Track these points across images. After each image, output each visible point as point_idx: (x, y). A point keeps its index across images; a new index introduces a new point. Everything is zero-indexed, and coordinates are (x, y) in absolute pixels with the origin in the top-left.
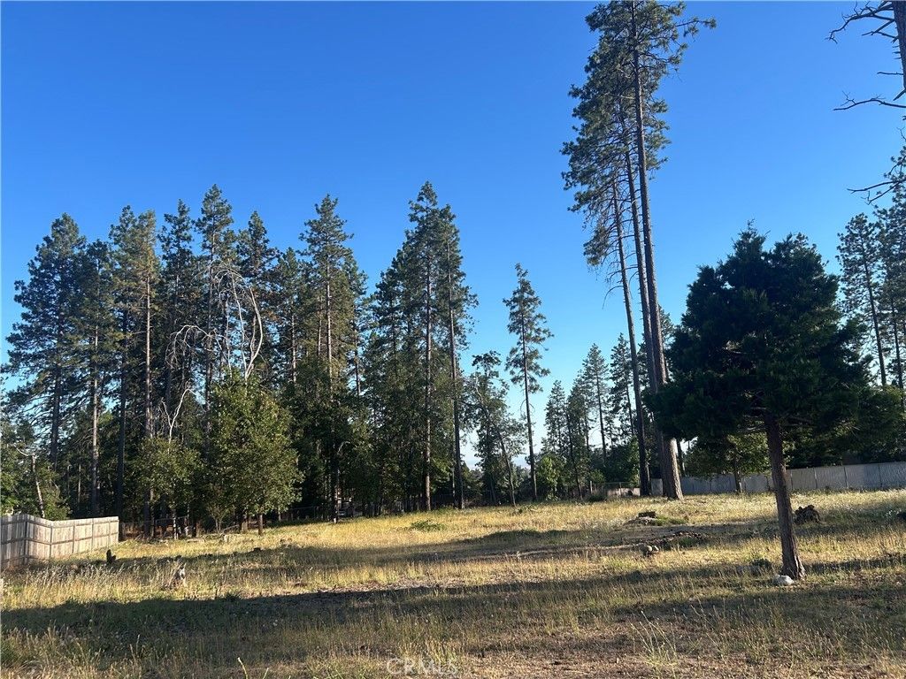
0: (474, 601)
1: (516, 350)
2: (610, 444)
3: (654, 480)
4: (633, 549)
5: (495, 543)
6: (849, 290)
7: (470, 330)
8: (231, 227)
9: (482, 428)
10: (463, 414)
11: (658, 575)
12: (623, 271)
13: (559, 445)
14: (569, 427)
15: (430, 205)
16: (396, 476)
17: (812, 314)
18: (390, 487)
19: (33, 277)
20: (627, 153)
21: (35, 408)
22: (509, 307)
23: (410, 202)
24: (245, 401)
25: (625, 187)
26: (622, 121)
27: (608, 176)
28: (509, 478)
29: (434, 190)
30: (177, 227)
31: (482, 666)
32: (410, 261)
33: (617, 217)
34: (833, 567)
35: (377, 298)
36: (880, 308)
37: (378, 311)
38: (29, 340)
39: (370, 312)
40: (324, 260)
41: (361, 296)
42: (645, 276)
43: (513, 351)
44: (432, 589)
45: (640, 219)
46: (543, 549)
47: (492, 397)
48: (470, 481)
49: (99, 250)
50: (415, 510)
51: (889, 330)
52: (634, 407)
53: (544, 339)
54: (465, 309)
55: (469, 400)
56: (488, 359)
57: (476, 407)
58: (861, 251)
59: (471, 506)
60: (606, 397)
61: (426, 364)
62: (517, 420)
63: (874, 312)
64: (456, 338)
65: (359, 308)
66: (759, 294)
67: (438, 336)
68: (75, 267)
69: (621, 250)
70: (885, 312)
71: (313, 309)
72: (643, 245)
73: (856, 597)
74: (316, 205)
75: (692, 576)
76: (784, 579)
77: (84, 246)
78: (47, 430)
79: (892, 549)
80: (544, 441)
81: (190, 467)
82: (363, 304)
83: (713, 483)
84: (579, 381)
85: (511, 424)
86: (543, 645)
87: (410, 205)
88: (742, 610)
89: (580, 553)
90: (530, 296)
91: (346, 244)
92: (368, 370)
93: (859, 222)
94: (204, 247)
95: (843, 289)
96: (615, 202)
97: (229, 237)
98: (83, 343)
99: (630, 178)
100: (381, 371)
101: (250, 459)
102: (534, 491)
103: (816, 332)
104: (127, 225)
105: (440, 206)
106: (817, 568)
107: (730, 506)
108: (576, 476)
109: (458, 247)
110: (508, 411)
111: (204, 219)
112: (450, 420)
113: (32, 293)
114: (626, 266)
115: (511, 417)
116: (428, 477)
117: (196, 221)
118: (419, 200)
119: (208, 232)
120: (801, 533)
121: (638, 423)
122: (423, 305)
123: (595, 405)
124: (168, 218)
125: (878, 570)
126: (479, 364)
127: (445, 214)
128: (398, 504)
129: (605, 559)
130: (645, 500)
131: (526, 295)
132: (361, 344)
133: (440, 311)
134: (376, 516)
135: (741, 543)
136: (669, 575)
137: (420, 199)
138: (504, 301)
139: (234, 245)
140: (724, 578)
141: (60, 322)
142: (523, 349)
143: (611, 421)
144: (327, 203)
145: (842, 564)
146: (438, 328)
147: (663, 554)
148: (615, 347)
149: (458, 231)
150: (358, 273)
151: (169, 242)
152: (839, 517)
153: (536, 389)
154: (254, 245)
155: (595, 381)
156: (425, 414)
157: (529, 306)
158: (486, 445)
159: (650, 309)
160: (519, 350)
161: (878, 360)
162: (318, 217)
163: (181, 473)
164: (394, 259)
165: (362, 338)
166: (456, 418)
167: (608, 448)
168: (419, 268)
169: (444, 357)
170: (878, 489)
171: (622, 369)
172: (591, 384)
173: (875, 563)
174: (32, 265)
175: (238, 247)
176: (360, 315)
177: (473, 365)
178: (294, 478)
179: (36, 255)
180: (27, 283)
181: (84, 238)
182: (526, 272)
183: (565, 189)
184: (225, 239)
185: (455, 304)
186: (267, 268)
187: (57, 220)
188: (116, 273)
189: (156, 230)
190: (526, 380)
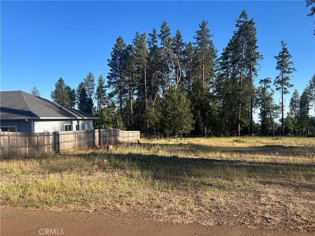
1: (279, 77)
5: (267, 149)
7: (259, 70)
8: (170, 36)
9: (262, 108)
10: (254, 102)
13: (295, 115)
14: (301, 108)
15: (244, 20)
16: (227, 124)
18: (225, 128)
19: (112, 58)
21: (115, 98)
22: (277, 59)
23: (236, 19)
24: (175, 96)
28: (272, 127)
29: (246, 13)
30: (153, 38)
31: (265, 188)
32: (235, 43)
37: (221, 64)
38: (112, 78)
39: (219, 64)
40: (202, 46)
41: (215, 58)
43: (277, 77)
44: (243, 161)
46: (287, 152)
47: (267, 96)
48: (255, 127)
49: (130, 48)
50: (234, 136)
53: (292, 72)
54: (257, 61)
55: (257, 97)
56: (266, 81)
57: (260, 99)
59: (256, 136)
61: (240, 83)
62: (277, 105)
64: (253, 73)
65: (215, 63)
67: (245, 72)
68: (123, 54)
71: (198, 64)
74: (200, 25)
77: (125, 47)
78: (119, 105)
80: (288, 113)
81: (159, 117)
82: (216, 61)
84: (307, 89)
85: (275, 106)
86: (289, 184)
87: (236, 21)
89: (304, 155)
90: (287, 54)
91: (210, 39)
92: (217, 86)
94: (161, 44)
97: (170, 40)
98: (127, 78)
100: (222, 86)
101: (177, 115)
102: (283, 131)
104: (138, 39)
105: (249, 20)
108: (302, 127)
109: (256, 36)
111: (161, 34)
112: (249, 104)
113: (112, 63)
115: (275, 103)
116: (239, 125)
117: (159, 35)
118: (240, 18)
119: (163, 39)
122: (240, 60)
124: (150, 35)
126: (262, 83)
127: (251, 22)
128: (227, 133)
131: (285, 54)
132: (215, 76)
133: (246, 63)
134: (220, 137)
137: (241, 17)
138: (275, 57)
141: (120, 72)
142: (282, 76)
144: (203, 23)
146: (245, 69)
149: (256, 29)
150: (214, 49)
151: (150, 43)
153: (286, 93)
154: (178, 42)
156: (239, 102)
157: (286, 58)
158: (263, 114)
162: (200, 29)
163: (157, 119)
164: (229, 43)
165: (215, 74)
166: (251, 104)
168: (239, 46)
169: (247, 80)
172: (312, 91)
174: (112, 54)
175: (172, 43)
176: (215, 65)
177: (259, 83)
178: (192, 122)
179: (113, 51)
180: (111, 60)
181: (125, 44)
182: (286, 44)
183: (306, 6)
184: (168, 40)
185: (253, 59)
186: (182, 50)
187: (118, 39)
188: (135, 55)
189: (146, 39)
190: (282, 89)
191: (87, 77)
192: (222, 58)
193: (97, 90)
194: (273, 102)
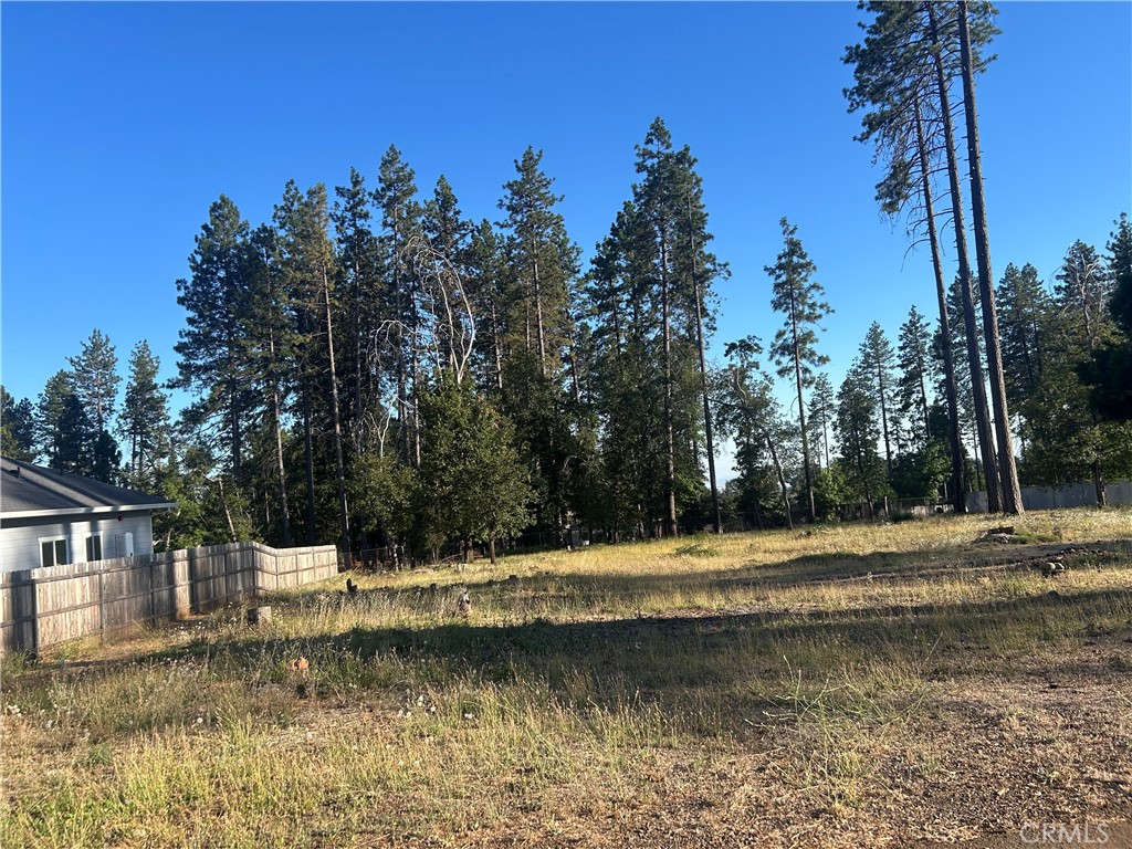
1: (784, 333)
2: (897, 452)
8: (413, 198)
9: (740, 436)
12: (930, 217)
15: (662, 149)
19: (195, 274)
21: (212, 427)
22: (772, 277)
23: (637, 146)
24: (458, 408)
27: (909, 89)
29: (667, 127)
30: (352, 202)
33: (922, 145)
35: (594, 277)
37: (594, 294)
38: (198, 349)
39: (586, 296)
40: (528, 232)
41: (574, 276)
43: (780, 335)
47: (752, 395)
49: (265, 237)
53: (820, 316)
55: (728, 400)
56: (745, 347)
57: (737, 407)
60: (891, 390)
61: (663, 357)
62: (792, 423)
64: (704, 321)
65: (573, 292)
67: (676, 322)
68: (240, 259)
69: (926, 190)
71: (518, 295)
74: (516, 161)
77: (247, 234)
78: (227, 452)
82: (578, 286)
84: (855, 372)
85: (784, 428)
87: (637, 151)
90: (802, 261)
91: (554, 210)
94: (385, 224)
96: (919, 124)
97: (413, 211)
98: (256, 351)
99: (942, 87)
101: (473, 476)
102: (810, 508)
104: (292, 204)
105: (676, 149)
108: (866, 492)
109: (701, 202)
110: (779, 411)
111: (383, 189)
113: (196, 293)
114: (934, 212)
115: (784, 419)
116: (673, 497)
117: (374, 192)
118: (647, 143)
119: (388, 206)
122: (656, 282)
123: (876, 402)
124: (340, 191)
126: (733, 353)
127: (682, 158)
131: (795, 259)
133: (679, 289)
137: (649, 141)
138: (766, 269)
139: (420, 220)
141: (229, 326)
142: (794, 331)
143: (899, 422)
144: (528, 157)
146: (678, 310)
148: (905, 325)
149: (701, 180)
150: (569, 246)
151: (344, 222)
153: (810, 382)
154: (444, 218)
155: (876, 370)
156: (667, 419)
157: (800, 273)
158: (747, 456)
160: (787, 333)
162: (519, 177)
164: (613, 225)
166: (708, 424)
167: (894, 457)
168: (651, 233)
169: (687, 347)
171: (914, 353)
172: (870, 376)
174: (193, 260)
175: (424, 222)
176: (573, 300)
177: (726, 355)
178: (527, 497)
179: (196, 248)
180: (190, 281)
181: (246, 223)
182: (795, 229)
183: (849, 111)
184: (408, 213)
185: (700, 277)
186: (460, 247)
187: (215, 204)
188: (286, 263)
189: (328, 207)
190: (797, 371)
191: (85, 353)
192: (596, 275)
193: (127, 401)
194: (779, 413)
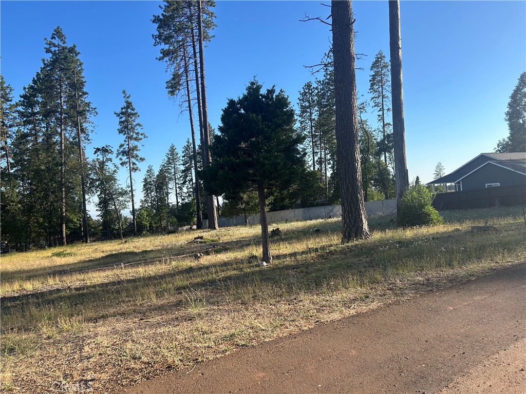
0: (92, 293)
1: (123, 145)
2: (181, 202)
3: (204, 220)
4: (190, 256)
5: (109, 260)
6: (302, 121)
7: (92, 131)
9: (101, 194)
10: (88, 185)
11: (202, 268)
12: (189, 101)
13: (151, 203)
14: (157, 192)
15: (61, 43)
16: (41, 225)
17: (282, 129)
18: (35, 232)
20: (192, 29)
22: (118, 118)
23: (45, 39)
25: (190, 49)
26: (190, 8)
27: (181, 41)
28: (119, 223)
29: (63, 32)
31: (95, 327)
32: (46, 81)
33: (186, 67)
34: (285, 256)
35: (21, 105)
36: (315, 132)
39: (16, 115)
41: (8, 103)
42: (201, 105)
43: (121, 146)
44: (65, 290)
45: (199, 70)
46: (138, 261)
47: (108, 174)
48: (93, 226)
50: (55, 245)
51: (318, 143)
52: (194, 181)
53: (141, 139)
54: (88, 117)
55: (92, 176)
56: (105, 150)
57: (97, 180)
58: (308, 101)
59: (94, 241)
60: (179, 175)
61: (60, 152)
62: (124, 189)
63: (312, 133)
64: (82, 135)
65: (7, 111)
66: (258, 116)
67: (69, 133)
69: (188, 88)
70: (317, 134)
72: (200, 86)
73: (294, 268)
75: (219, 266)
76: (263, 263)
79: (311, 246)
80: (142, 201)
83: (234, 220)
84: (164, 165)
85: (120, 191)
86: (134, 311)
87: (46, 41)
88: (242, 280)
89: (160, 261)
90: (132, 112)
92: (15, 155)
93: (309, 86)
95: (300, 121)
96: (185, 58)
99: (194, 44)
100: (27, 157)
102: (135, 229)
103: (284, 139)
106: (278, 257)
107: (241, 232)
108: (160, 220)
109: (83, 75)
110: (118, 183)
112: (79, 189)
114: (191, 98)
115: (120, 186)
116: (64, 225)
118: (52, 38)
120: (272, 242)
121: (197, 189)
122: (57, 112)
123: (172, 180)
125: (304, 256)
126: (99, 153)
127: (72, 50)
128: (43, 242)
129: (174, 263)
130: (199, 231)
131: (129, 110)
132: (10, 137)
133: (70, 117)
134: (26, 251)
135: (245, 248)
136: (207, 268)
138: (115, 113)
140: (235, 266)
142: (128, 145)
143: (182, 189)
145: (289, 254)
146: (69, 128)
147: (205, 257)
148: (185, 147)
149: (82, 64)
152: (290, 233)
153: (136, 170)
155: (173, 166)
156: (61, 185)
157: (132, 118)
158: (104, 204)
159: (204, 125)
160: (125, 145)
161: (312, 158)
164: (34, 78)
165: (10, 133)
166: (83, 188)
167: (180, 204)
168: (55, 86)
169: (73, 148)
170: (308, 220)
171: (188, 159)
172: (170, 168)
173: (303, 253)
176: (8, 116)
177: (94, 154)
182: (130, 96)
183: (154, 45)
185: (81, 113)
190: (130, 164)
